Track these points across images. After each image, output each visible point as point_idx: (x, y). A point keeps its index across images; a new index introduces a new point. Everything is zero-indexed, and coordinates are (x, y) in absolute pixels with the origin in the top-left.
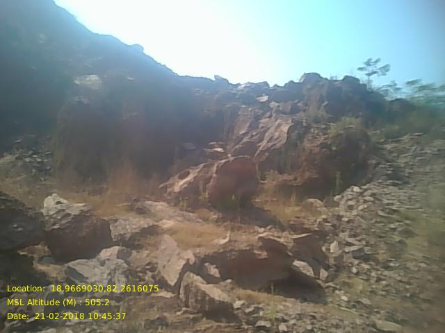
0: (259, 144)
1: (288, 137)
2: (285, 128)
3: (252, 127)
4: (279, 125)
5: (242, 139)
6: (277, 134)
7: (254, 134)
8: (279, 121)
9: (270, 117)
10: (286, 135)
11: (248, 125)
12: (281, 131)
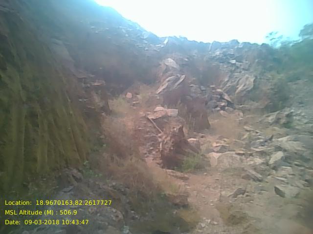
0: (238, 87)
1: (254, 85)
2: (252, 80)
3: (230, 77)
4: (247, 78)
5: (227, 84)
6: (247, 83)
7: (233, 81)
8: (247, 75)
9: (240, 72)
10: (253, 83)
11: (228, 76)
12: (250, 81)
